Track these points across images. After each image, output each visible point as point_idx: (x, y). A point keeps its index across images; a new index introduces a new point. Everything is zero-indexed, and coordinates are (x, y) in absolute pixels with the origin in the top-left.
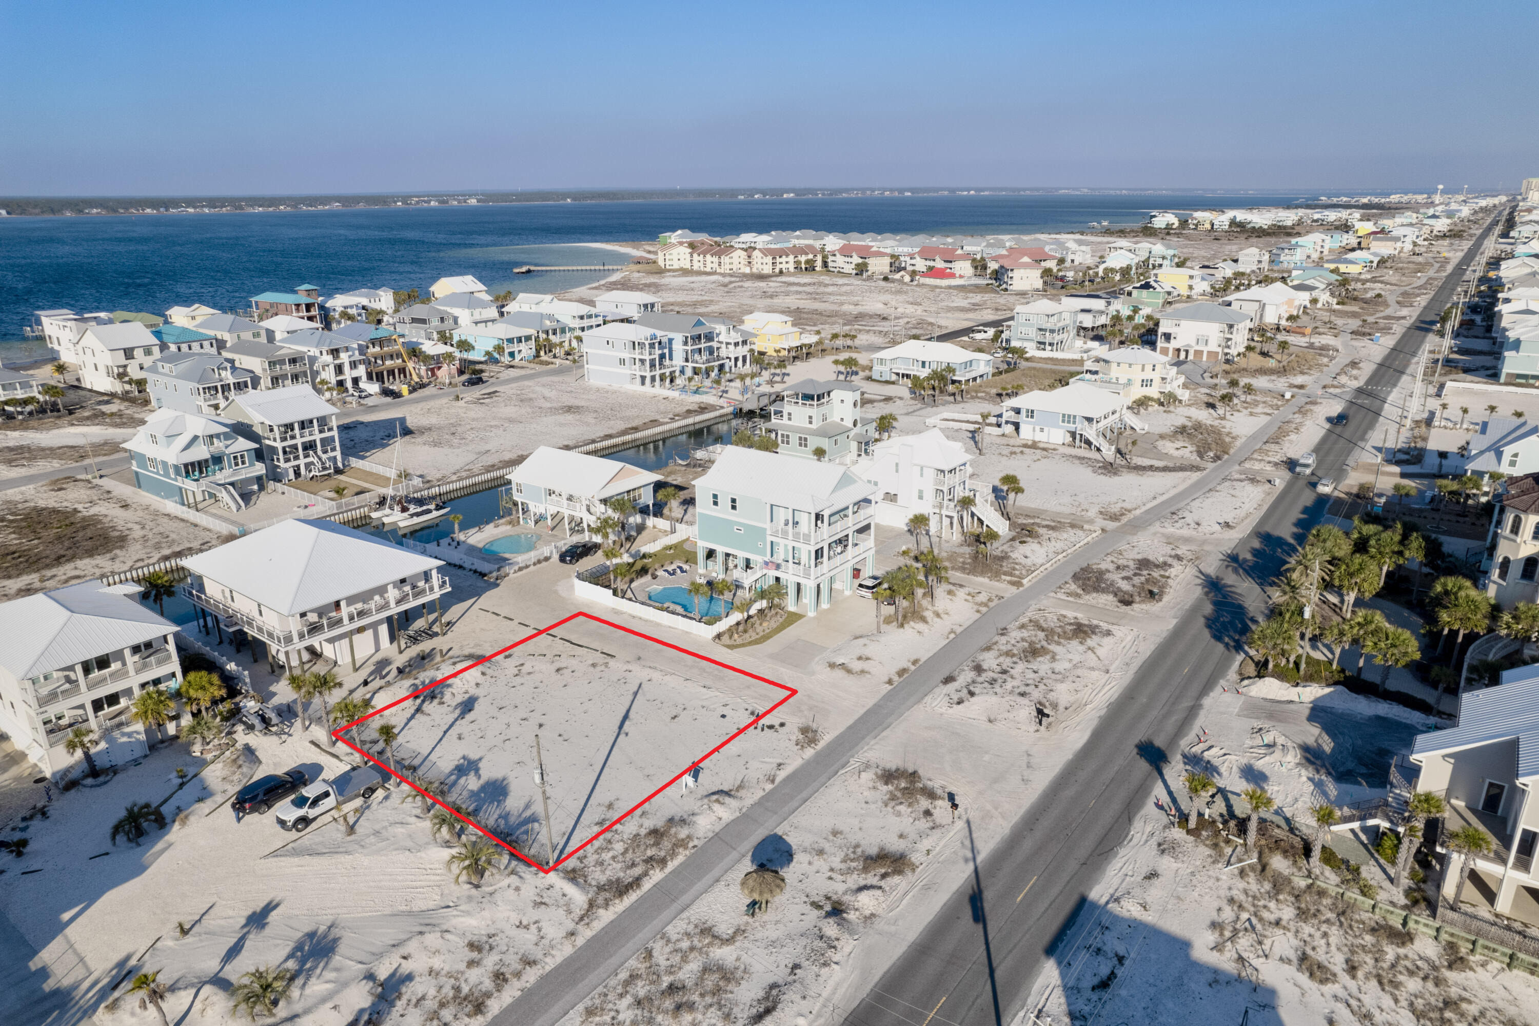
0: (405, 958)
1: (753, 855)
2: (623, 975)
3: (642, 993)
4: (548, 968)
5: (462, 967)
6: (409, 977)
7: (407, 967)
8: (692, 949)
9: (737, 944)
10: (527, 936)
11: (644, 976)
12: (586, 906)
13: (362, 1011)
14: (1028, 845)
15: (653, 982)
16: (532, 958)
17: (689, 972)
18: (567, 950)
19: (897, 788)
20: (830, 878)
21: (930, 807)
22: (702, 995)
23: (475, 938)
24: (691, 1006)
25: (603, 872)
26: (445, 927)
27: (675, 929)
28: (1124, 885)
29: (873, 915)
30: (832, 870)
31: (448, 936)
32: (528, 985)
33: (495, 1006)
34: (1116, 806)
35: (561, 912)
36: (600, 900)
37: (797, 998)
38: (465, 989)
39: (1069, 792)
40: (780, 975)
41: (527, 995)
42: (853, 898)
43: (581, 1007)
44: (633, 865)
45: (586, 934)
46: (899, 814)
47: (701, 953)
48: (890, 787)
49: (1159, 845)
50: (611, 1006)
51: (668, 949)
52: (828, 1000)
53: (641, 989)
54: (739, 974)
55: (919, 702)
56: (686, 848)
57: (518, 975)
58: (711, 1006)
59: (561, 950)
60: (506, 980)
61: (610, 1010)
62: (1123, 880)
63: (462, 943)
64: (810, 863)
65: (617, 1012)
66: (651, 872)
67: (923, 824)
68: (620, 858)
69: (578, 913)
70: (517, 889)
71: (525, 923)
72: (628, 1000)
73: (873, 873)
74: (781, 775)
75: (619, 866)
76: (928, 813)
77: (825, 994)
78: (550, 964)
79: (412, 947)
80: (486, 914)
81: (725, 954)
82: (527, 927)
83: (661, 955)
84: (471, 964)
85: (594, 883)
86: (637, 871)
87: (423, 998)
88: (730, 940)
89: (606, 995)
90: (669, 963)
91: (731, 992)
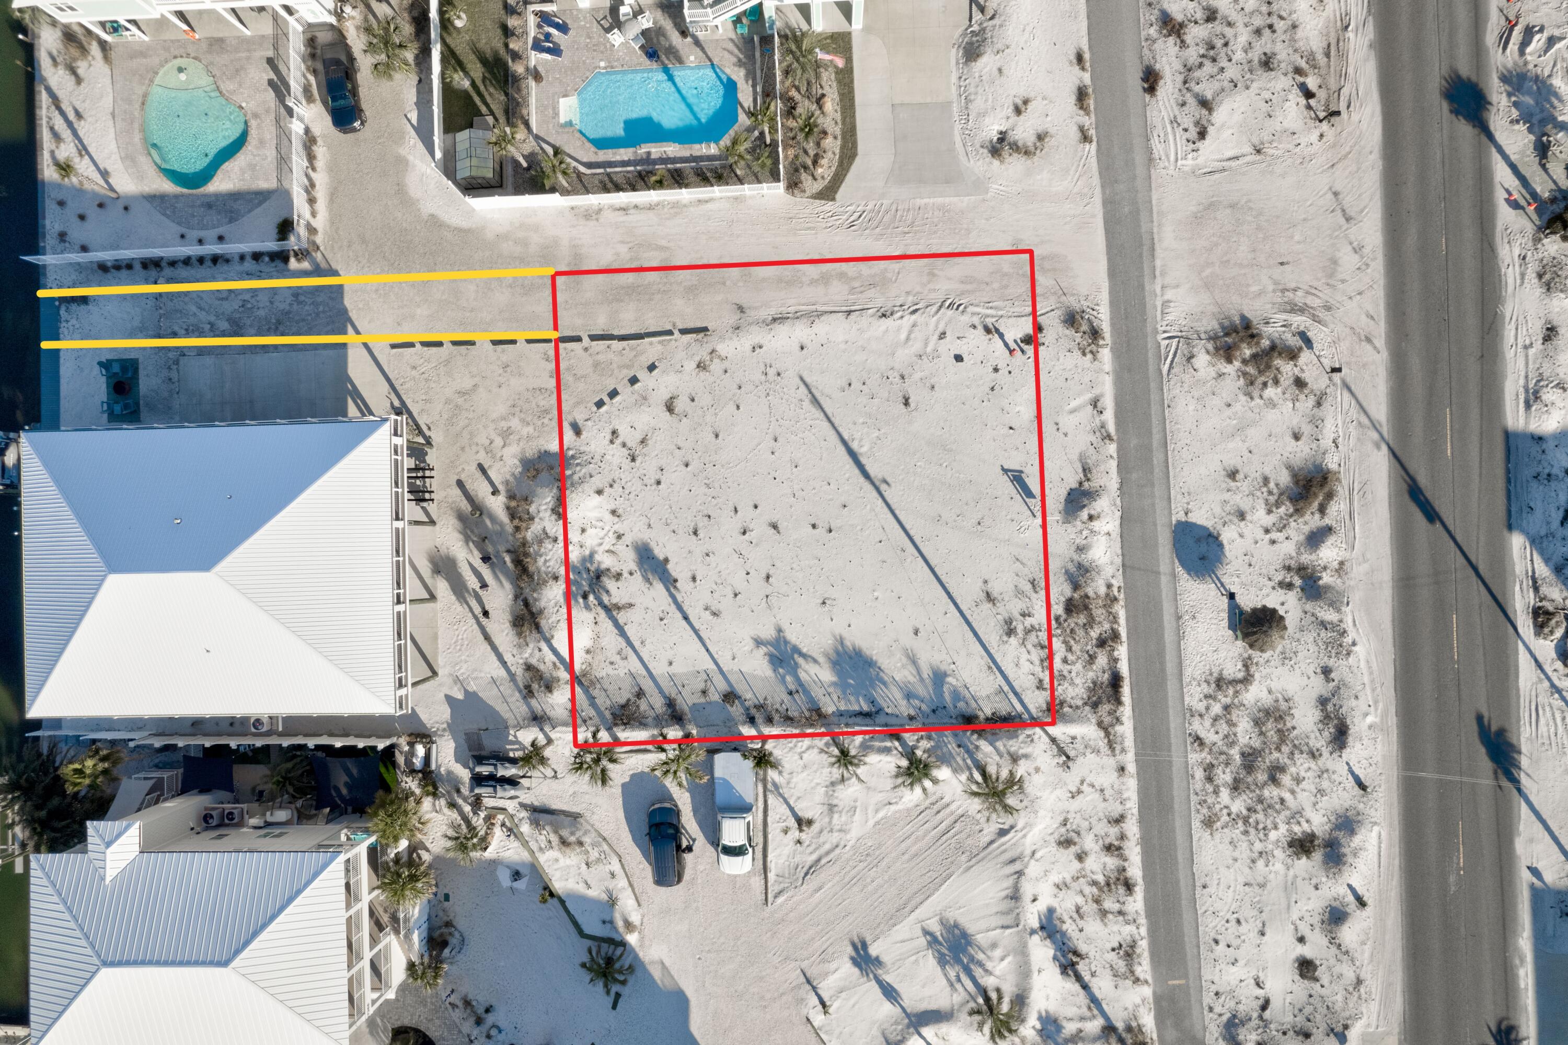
0: (1034, 900)
1: (1183, 564)
2: (1199, 774)
3: (1228, 778)
4: (1135, 811)
5: (1076, 865)
7: (1042, 906)
8: (1227, 708)
9: (1257, 676)
10: (1088, 798)
11: (1214, 762)
12: (1102, 734)
13: (1055, 958)
14: (1415, 363)
15: (1227, 764)
16: (1116, 815)
17: (1245, 731)
18: (1131, 786)
19: (1245, 362)
20: (1273, 542)
21: (1297, 371)
22: (1278, 749)
23: (1056, 836)
24: (1282, 769)
25: (1072, 683)
26: (1028, 852)
27: (1194, 696)
28: (1531, 366)
29: (1342, 563)
30: (1267, 531)
31: (1038, 855)
32: (1138, 836)
33: (1135, 871)
34: (1469, 234)
35: (1091, 757)
36: (1107, 720)
37: (1353, 703)
38: (1101, 879)
39: (1411, 240)
40: (1318, 686)
41: (1146, 842)
42: (1313, 557)
43: (1196, 824)
44: (1092, 658)
45: (1129, 760)
46: (1272, 404)
47: (1237, 707)
48: (1237, 364)
49: (1539, 275)
50: (1218, 807)
51: (1208, 722)
52: (1372, 681)
53: (1224, 776)
54: (1283, 706)
55: (1150, 160)
56: (1115, 599)
57: (1123, 837)
58: (1292, 753)
59: (1127, 789)
60: (1119, 848)
61: (1221, 809)
62: (1527, 356)
63: (1053, 848)
64: (1241, 536)
65: (1226, 807)
66: (1116, 653)
67: (1306, 404)
68: (1071, 657)
69: (1102, 744)
70: (1037, 770)
71: (1074, 789)
72: (1225, 794)
73: (1309, 513)
75: (1079, 666)
76: (1300, 383)
77: (1366, 679)
78: (1133, 806)
79: (1027, 890)
80: (1042, 813)
81: (1255, 694)
82: (1079, 792)
84: (1080, 857)
85: (1080, 703)
86: (1102, 660)
87: (1078, 910)
88: (1248, 677)
89: (1205, 801)
90: (1221, 735)
91: (1294, 728)
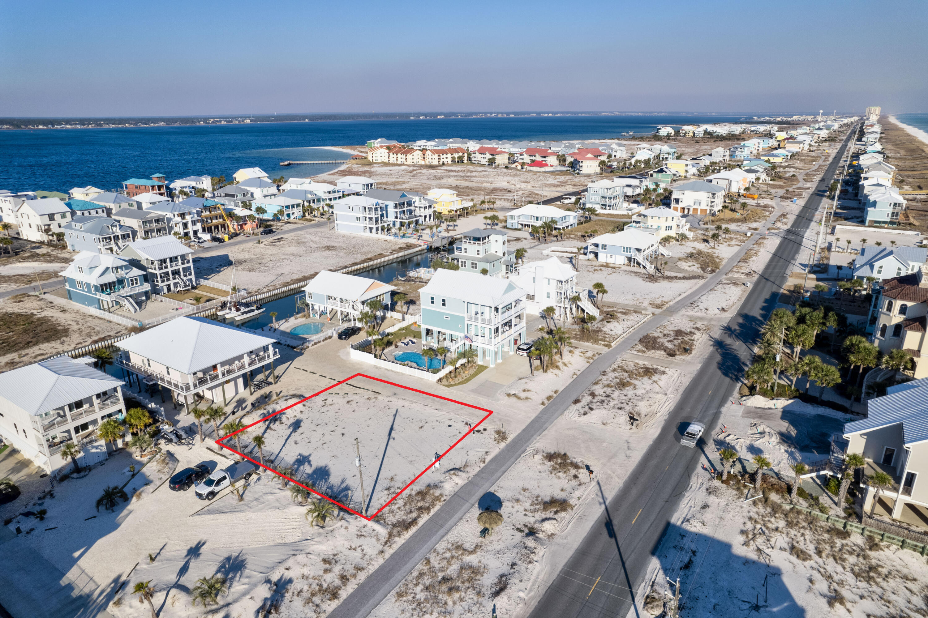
0: (287, 569)
1: (479, 504)
2: (415, 574)
3: (427, 583)
4: (371, 572)
5: (321, 573)
6: (290, 581)
7: (288, 575)
8: (453, 557)
9: (478, 553)
10: (356, 554)
11: (427, 574)
12: (387, 536)
13: (266, 599)
14: (634, 492)
15: (432, 577)
16: (361, 566)
17: (453, 570)
18: (379, 562)
19: (556, 463)
20: (525, 515)
21: (576, 473)
22: (463, 582)
23: (326, 557)
24: (457, 589)
25: (394, 516)
26: (308, 551)
27: (441, 546)
28: (690, 512)
29: (553, 534)
30: (525, 510)
31: (310, 556)
32: (361, 582)
33: (344, 594)
34: (680, 469)
35: (374, 540)
36: (395, 532)
37: (517, 581)
38: (325, 586)
39: (654, 462)
40: (506, 569)
41: (361, 587)
42: (540, 525)
43: (394, 592)
44: (411, 512)
45: (390, 552)
46: (559, 478)
47: (458, 559)
48: (552, 463)
49: (707, 489)
50: (411, 591)
51: (439, 558)
52: (535, 581)
53: (427, 581)
54: (482, 570)
55: (561, 414)
56: (440, 501)
57: (354, 576)
58: (468, 588)
59: (377, 561)
60: (348, 580)
61: (411, 593)
62: (690, 510)
63: (319, 560)
64: (512, 507)
65: (415, 594)
66: (422, 515)
67: (574, 483)
68: (403, 508)
69: (383, 540)
70: (346, 528)
71: (353, 547)
72: (420, 587)
73: (549, 511)
74: (488, 458)
75: (403, 513)
76: (575, 477)
77: (533, 578)
78: (372, 569)
79: (290, 563)
80: (330, 542)
81: (472, 559)
82: (355, 549)
83: (435, 561)
84: (326, 571)
85: (390, 523)
86: (414, 515)
87: (301, 591)
88: (473, 552)
89: (407, 585)
90: (440, 566)
91: (479, 580)
